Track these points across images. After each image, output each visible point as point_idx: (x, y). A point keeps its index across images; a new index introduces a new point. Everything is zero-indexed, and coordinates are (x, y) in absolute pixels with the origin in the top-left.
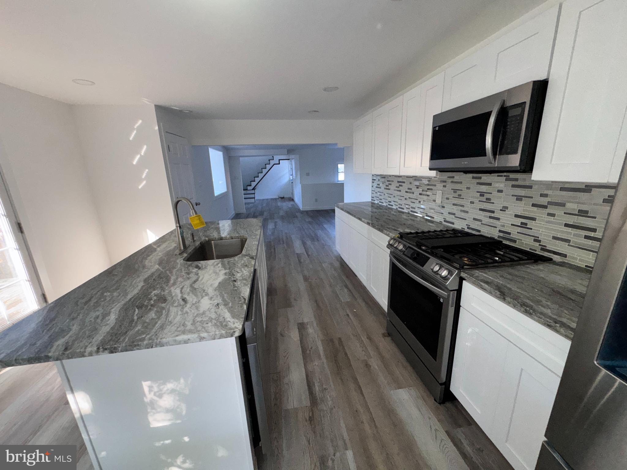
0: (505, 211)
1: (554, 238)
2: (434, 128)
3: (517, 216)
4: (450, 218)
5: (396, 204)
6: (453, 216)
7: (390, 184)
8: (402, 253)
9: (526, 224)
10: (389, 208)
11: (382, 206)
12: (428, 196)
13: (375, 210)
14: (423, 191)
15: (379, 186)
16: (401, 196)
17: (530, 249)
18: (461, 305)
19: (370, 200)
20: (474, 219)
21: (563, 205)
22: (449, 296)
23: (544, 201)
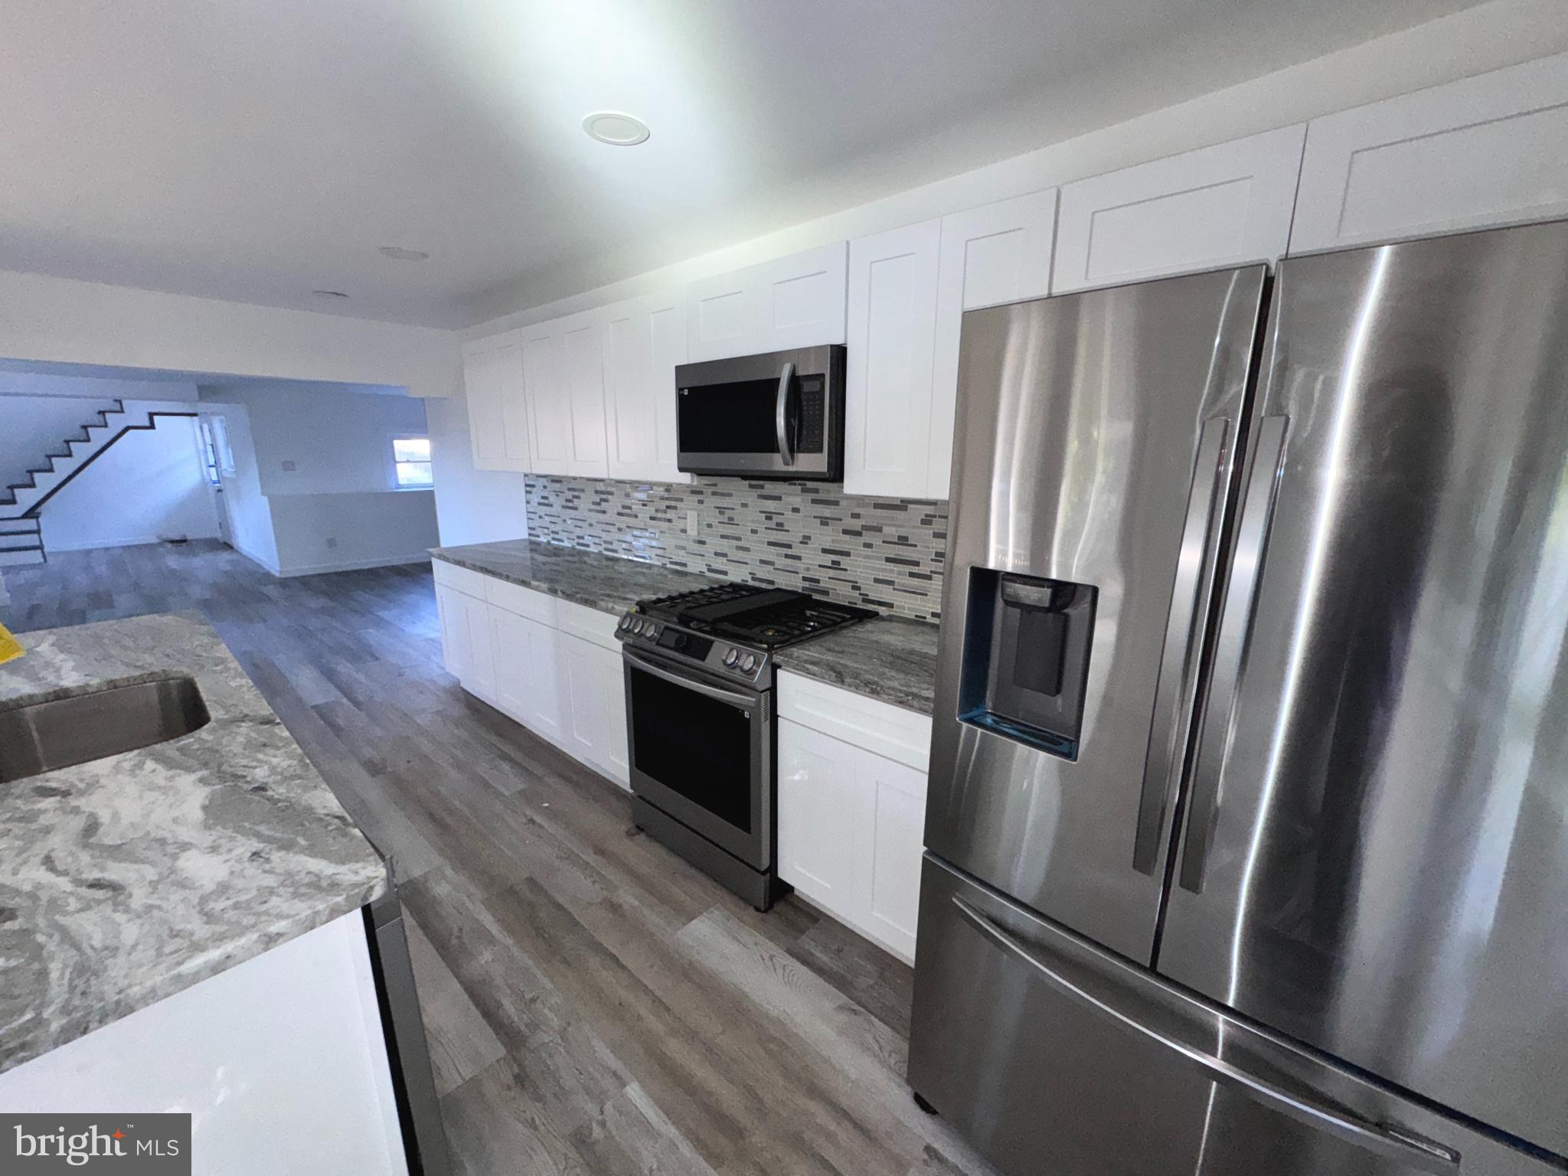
0: (806, 543)
1: (877, 581)
2: (680, 390)
3: (825, 551)
4: (719, 564)
5: (597, 540)
6: (724, 560)
7: (578, 497)
8: (654, 643)
9: (838, 563)
10: (580, 553)
11: (563, 549)
12: (670, 521)
13: (540, 558)
14: (657, 511)
15: (546, 501)
16: (607, 524)
17: (849, 602)
18: (779, 713)
19: (526, 536)
20: (762, 562)
21: (879, 529)
22: (758, 702)
23: (856, 525)
